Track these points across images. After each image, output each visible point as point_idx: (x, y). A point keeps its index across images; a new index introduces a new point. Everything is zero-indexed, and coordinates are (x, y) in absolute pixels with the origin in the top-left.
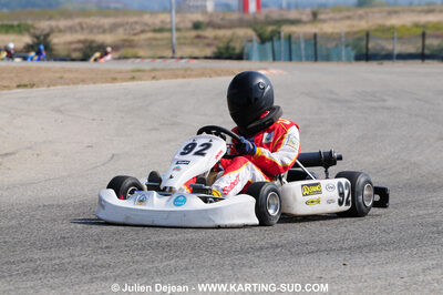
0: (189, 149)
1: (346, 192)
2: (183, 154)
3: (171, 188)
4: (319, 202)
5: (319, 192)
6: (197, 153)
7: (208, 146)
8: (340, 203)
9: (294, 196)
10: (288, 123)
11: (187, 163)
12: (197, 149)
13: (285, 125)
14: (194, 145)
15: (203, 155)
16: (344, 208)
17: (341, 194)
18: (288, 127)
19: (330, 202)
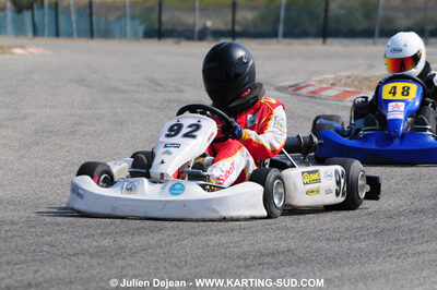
0: (175, 130)
1: (342, 181)
2: (168, 136)
3: (162, 174)
4: (318, 192)
5: (318, 181)
6: (186, 135)
7: (197, 127)
8: (337, 194)
9: (295, 185)
10: (274, 101)
11: (177, 146)
12: (185, 130)
13: (271, 104)
14: (180, 126)
15: (194, 137)
16: (341, 199)
17: (338, 183)
18: (274, 106)
19: (328, 192)
